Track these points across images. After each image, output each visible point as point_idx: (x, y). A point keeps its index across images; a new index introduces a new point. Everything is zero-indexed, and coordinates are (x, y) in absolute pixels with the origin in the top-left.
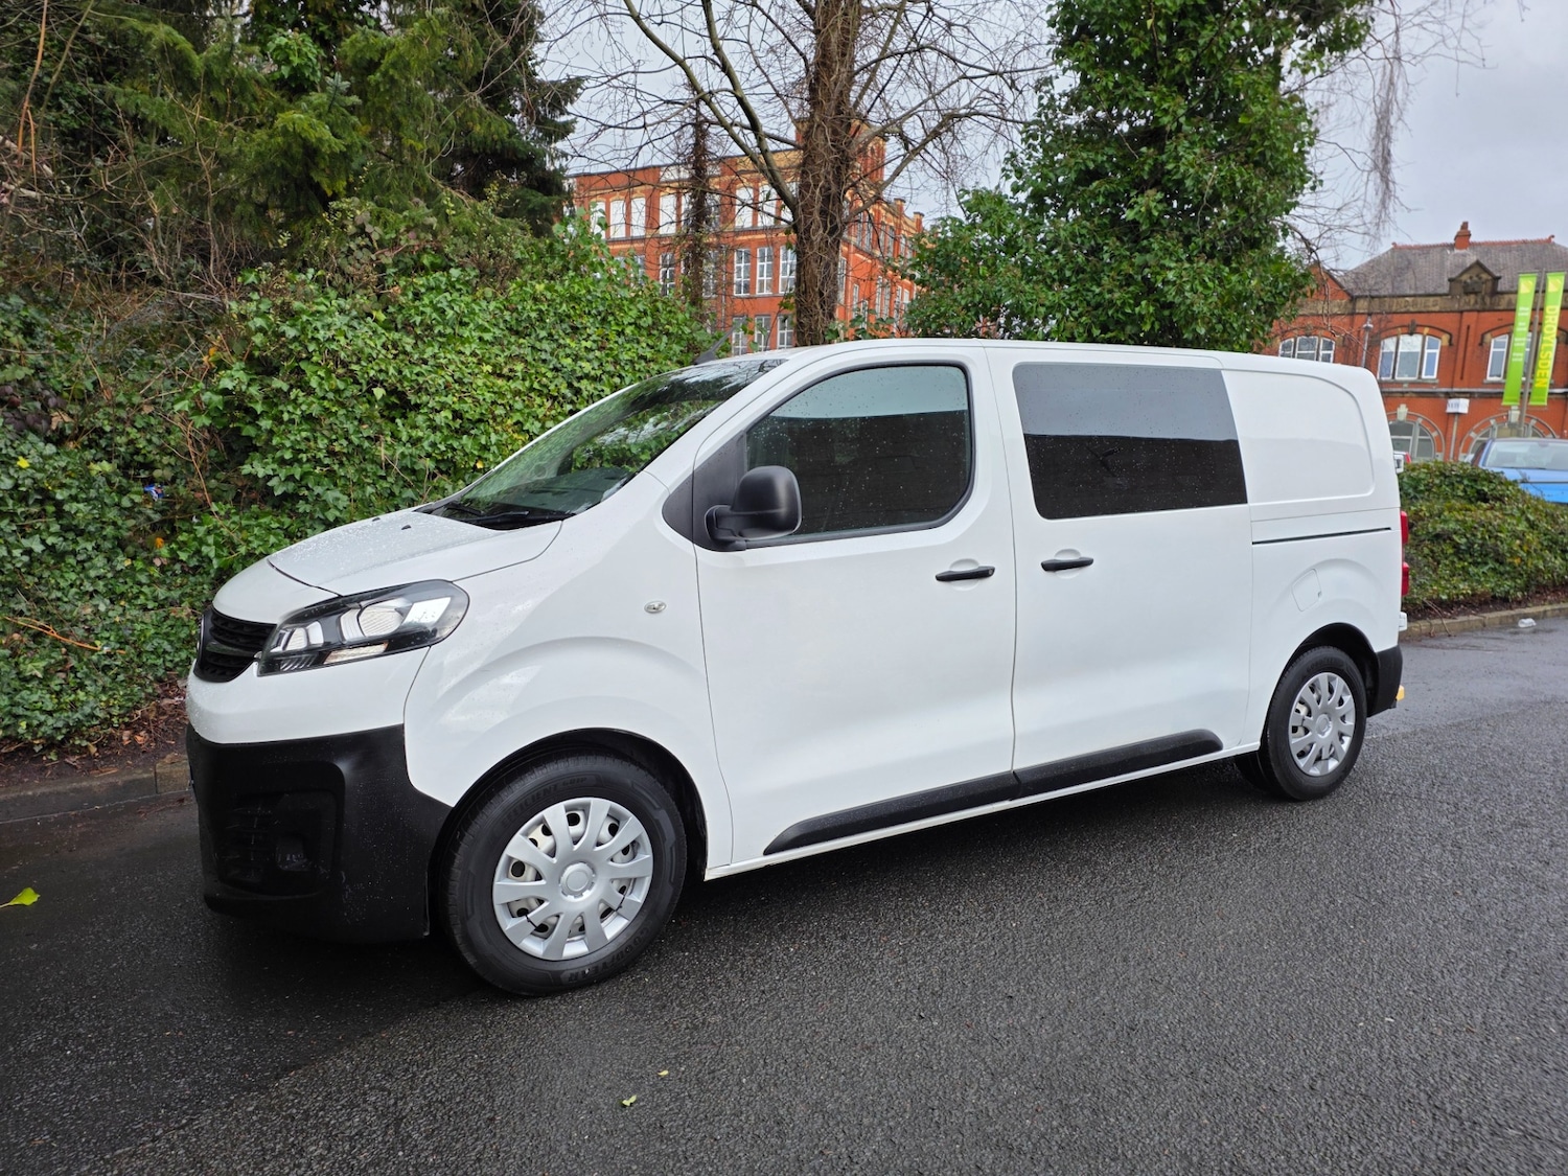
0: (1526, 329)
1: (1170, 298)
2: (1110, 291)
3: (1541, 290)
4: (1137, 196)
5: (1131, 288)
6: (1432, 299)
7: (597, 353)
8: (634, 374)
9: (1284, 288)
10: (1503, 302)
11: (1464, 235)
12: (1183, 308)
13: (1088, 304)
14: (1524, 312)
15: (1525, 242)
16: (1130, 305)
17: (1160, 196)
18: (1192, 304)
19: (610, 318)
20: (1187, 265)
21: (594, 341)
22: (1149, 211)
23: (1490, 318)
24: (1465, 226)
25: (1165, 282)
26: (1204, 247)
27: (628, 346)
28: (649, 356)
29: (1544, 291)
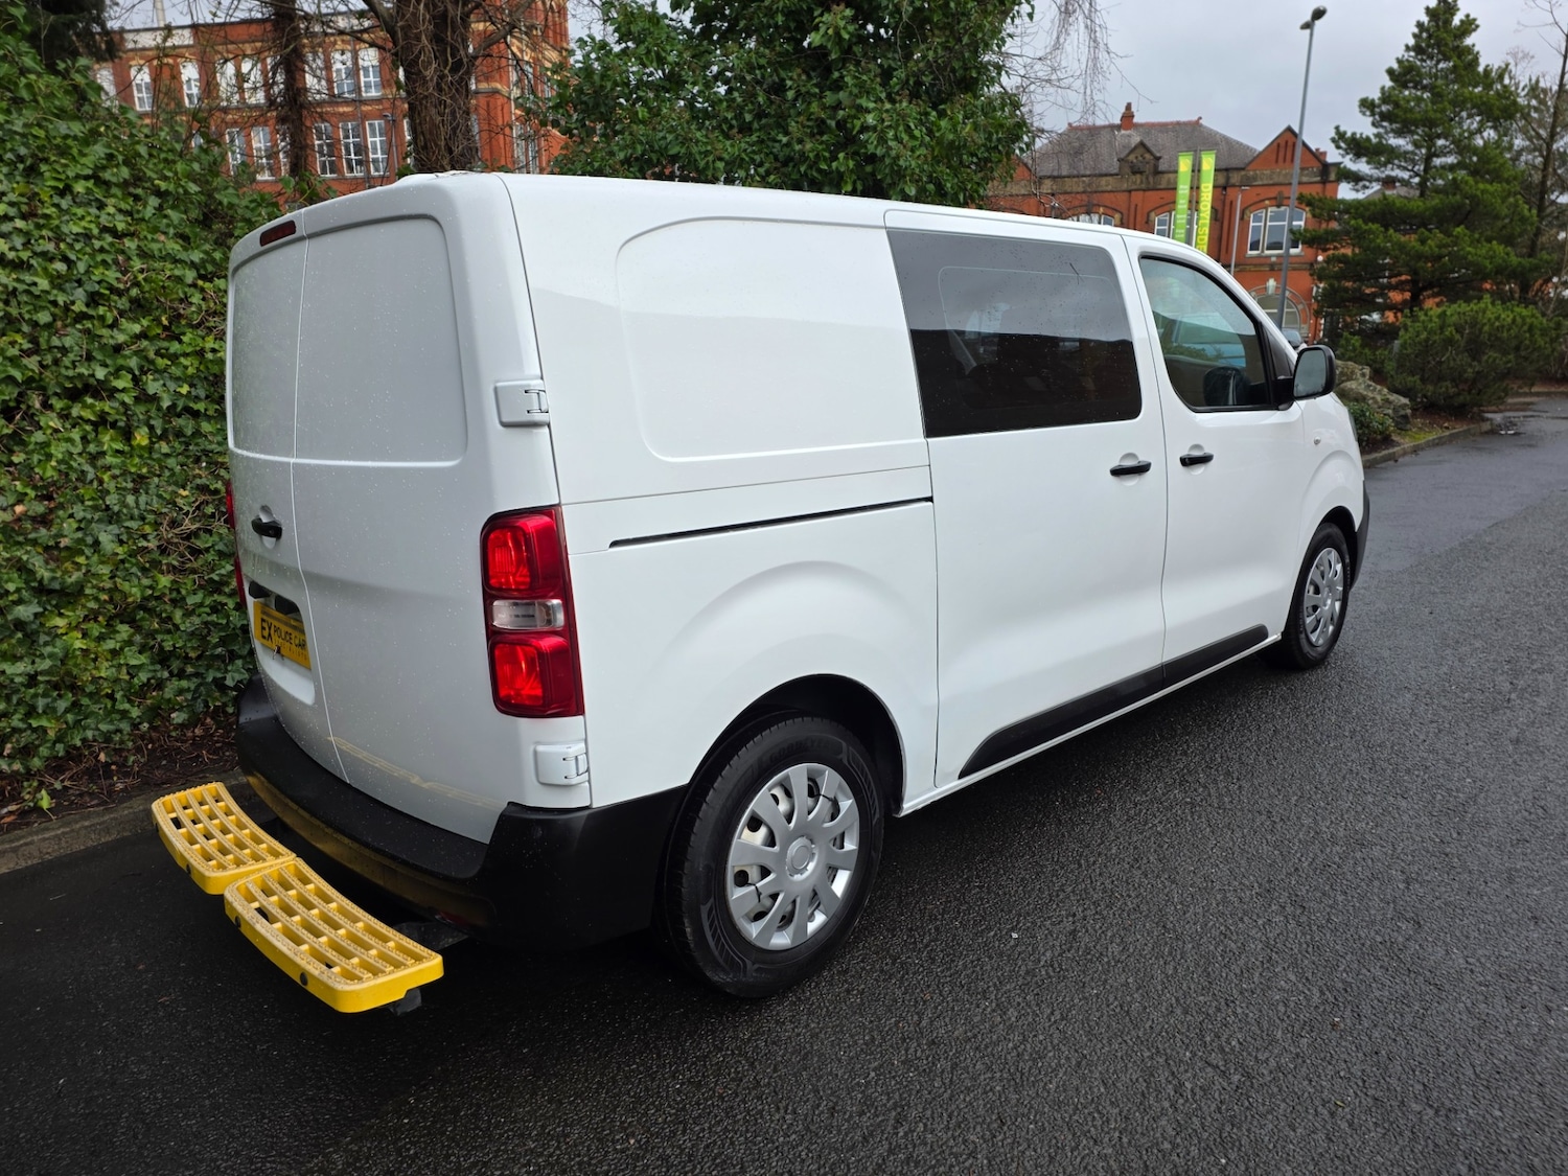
0: (1186, 206)
1: (871, 149)
2: (800, 141)
3: (1196, 170)
4: (822, 15)
5: (825, 138)
6: (1104, 179)
7: (19, 223)
8: (92, 256)
9: (999, 140)
10: (1164, 181)
11: (1128, 115)
12: (887, 161)
13: (776, 159)
14: (1183, 189)
15: (1178, 123)
16: (825, 159)
17: (849, 12)
18: (898, 157)
19: (43, 167)
20: (888, 106)
21: (11, 204)
22: (837, 33)
23: (1154, 197)
24: (1129, 107)
25: (865, 128)
26: (907, 80)
27: (80, 212)
28: (121, 226)
29: (1199, 171)
